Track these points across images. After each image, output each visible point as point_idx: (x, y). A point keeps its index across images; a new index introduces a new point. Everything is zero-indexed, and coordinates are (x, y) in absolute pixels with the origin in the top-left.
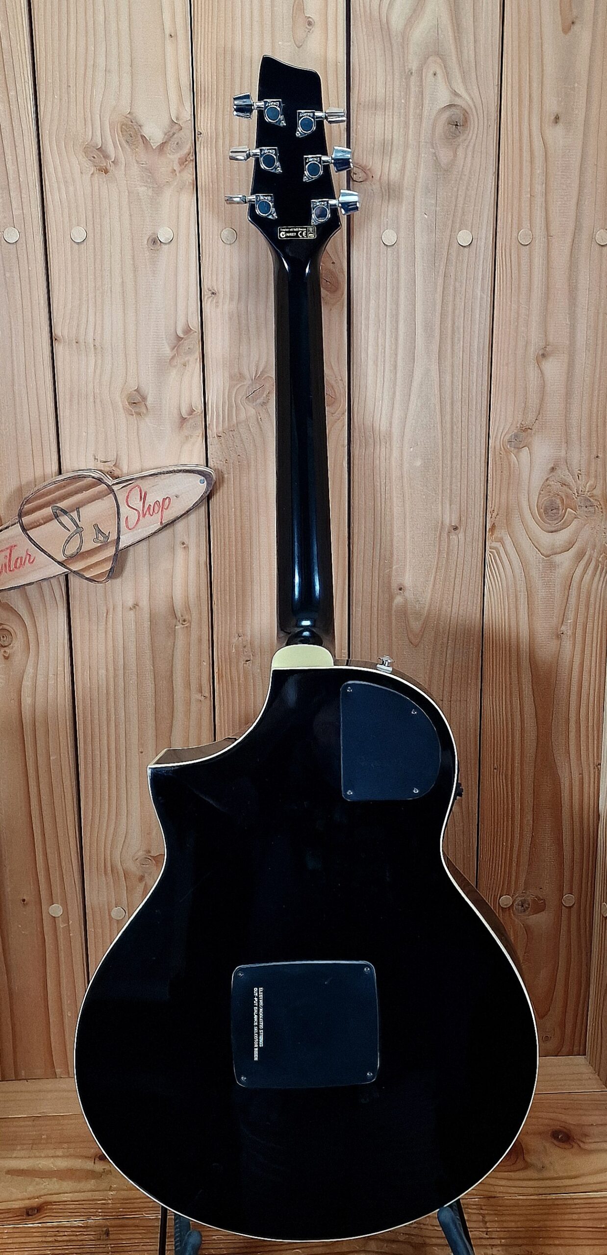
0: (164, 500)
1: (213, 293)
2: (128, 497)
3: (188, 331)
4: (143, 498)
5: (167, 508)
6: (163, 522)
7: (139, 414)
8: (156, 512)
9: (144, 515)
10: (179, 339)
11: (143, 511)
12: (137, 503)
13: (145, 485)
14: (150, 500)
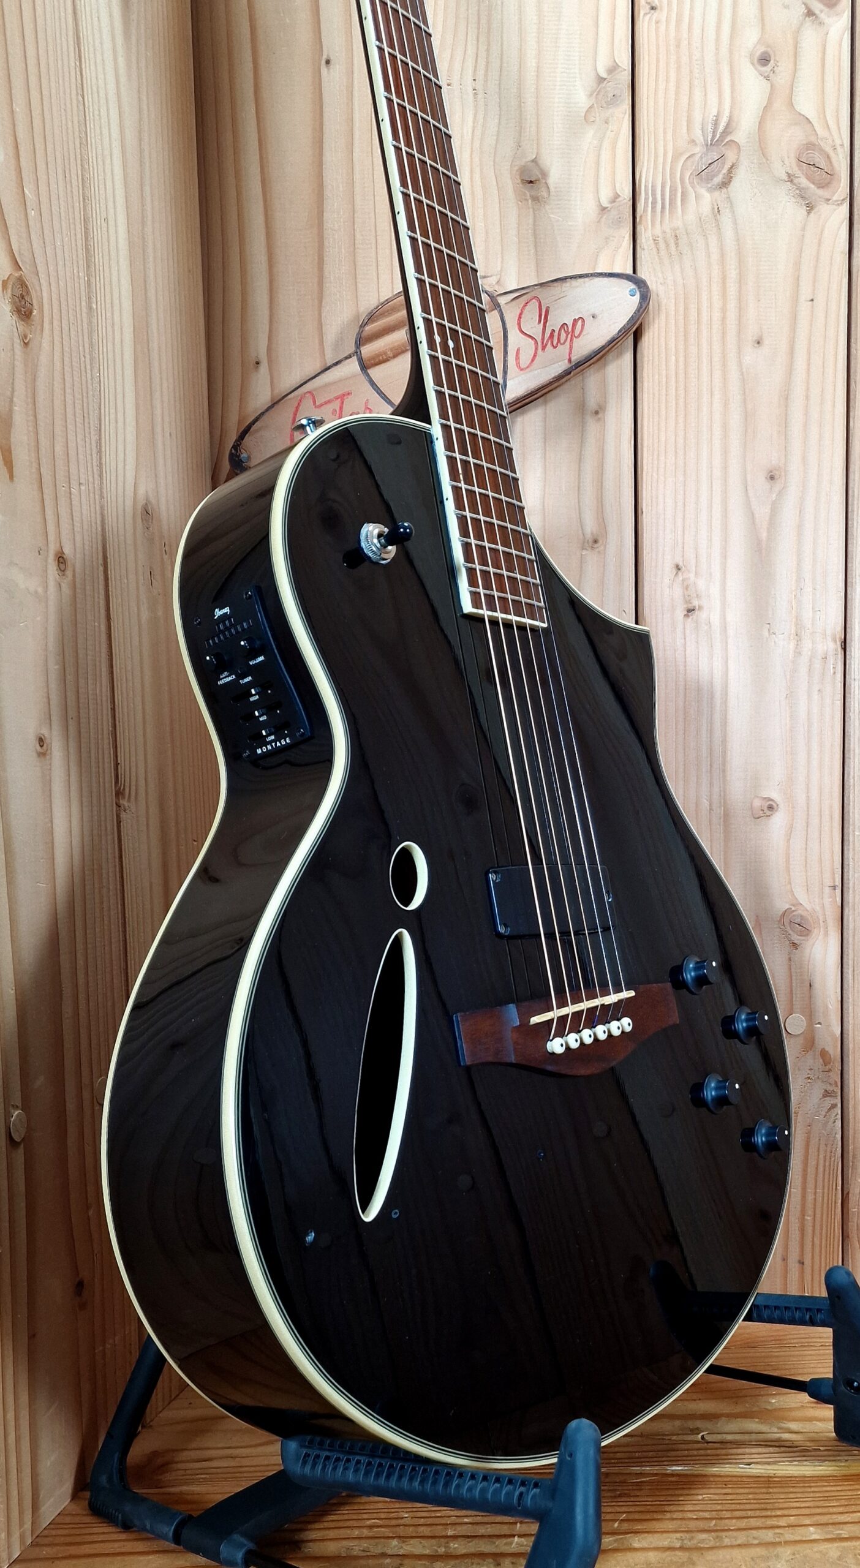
0: (575, 321)
1: (653, 8)
2: (520, 317)
3: (613, 69)
4: (544, 316)
5: (579, 335)
6: (573, 359)
7: (536, 199)
8: (562, 341)
9: (544, 348)
10: (601, 80)
11: (543, 339)
12: (533, 326)
13: (547, 297)
14: (554, 323)
